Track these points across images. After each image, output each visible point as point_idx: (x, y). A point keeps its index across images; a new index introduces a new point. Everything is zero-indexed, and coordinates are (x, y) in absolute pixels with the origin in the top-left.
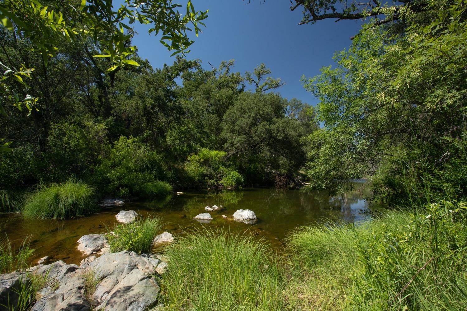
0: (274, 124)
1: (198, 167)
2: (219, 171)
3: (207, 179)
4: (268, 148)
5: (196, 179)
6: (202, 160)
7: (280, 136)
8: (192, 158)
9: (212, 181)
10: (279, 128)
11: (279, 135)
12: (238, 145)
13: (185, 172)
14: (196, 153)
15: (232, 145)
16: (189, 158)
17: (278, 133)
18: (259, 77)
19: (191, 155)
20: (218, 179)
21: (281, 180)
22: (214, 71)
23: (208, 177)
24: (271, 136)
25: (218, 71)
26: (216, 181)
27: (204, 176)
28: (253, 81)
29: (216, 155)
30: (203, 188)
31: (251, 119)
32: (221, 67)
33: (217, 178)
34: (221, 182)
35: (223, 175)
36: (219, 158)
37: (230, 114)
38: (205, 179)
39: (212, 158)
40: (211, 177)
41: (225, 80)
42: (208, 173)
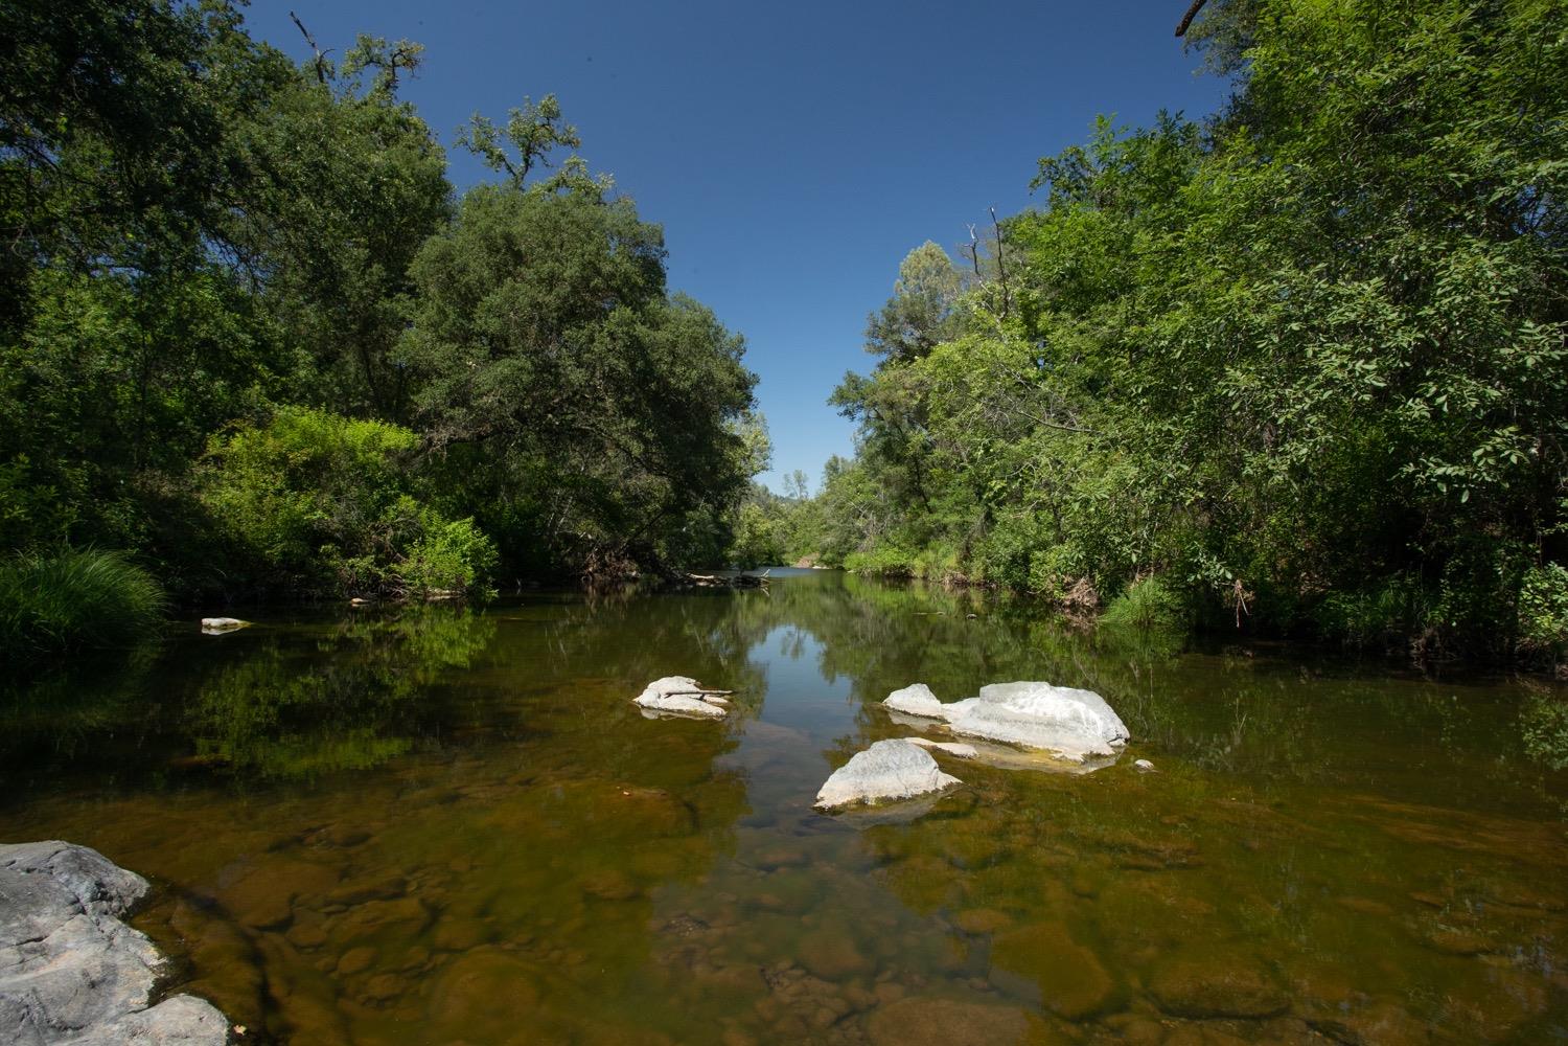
0: (655, 326)
1: (279, 493)
2: (392, 514)
3: (329, 556)
4: (632, 423)
5: (275, 552)
6: (298, 457)
7: (684, 379)
8: (237, 443)
9: (363, 563)
10: (674, 344)
11: (678, 370)
12: (488, 400)
13: (201, 516)
14: (260, 425)
15: (460, 397)
16: (214, 446)
17: (673, 364)
18: (528, 151)
19: (231, 432)
20: (386, 557)
21: (605, 565)
22: (319, 69)
23: (337, 541)
24: (646, 374)
25: (339, 73)
26: (379, 563)
27: (315, 537)
28: (501, 158)
29: (372, 442)
30: (309, 598)
31: (564, 289)
32: (355, 59)
33: (380, 548)
34: (407, 567)
35: (412, 536)
36: (388, 452)
37: (445, 257)
38: (316, 554)
39: (351, 452)
40: (350, 545)
41: (381, 120)
42: (335, 523)
